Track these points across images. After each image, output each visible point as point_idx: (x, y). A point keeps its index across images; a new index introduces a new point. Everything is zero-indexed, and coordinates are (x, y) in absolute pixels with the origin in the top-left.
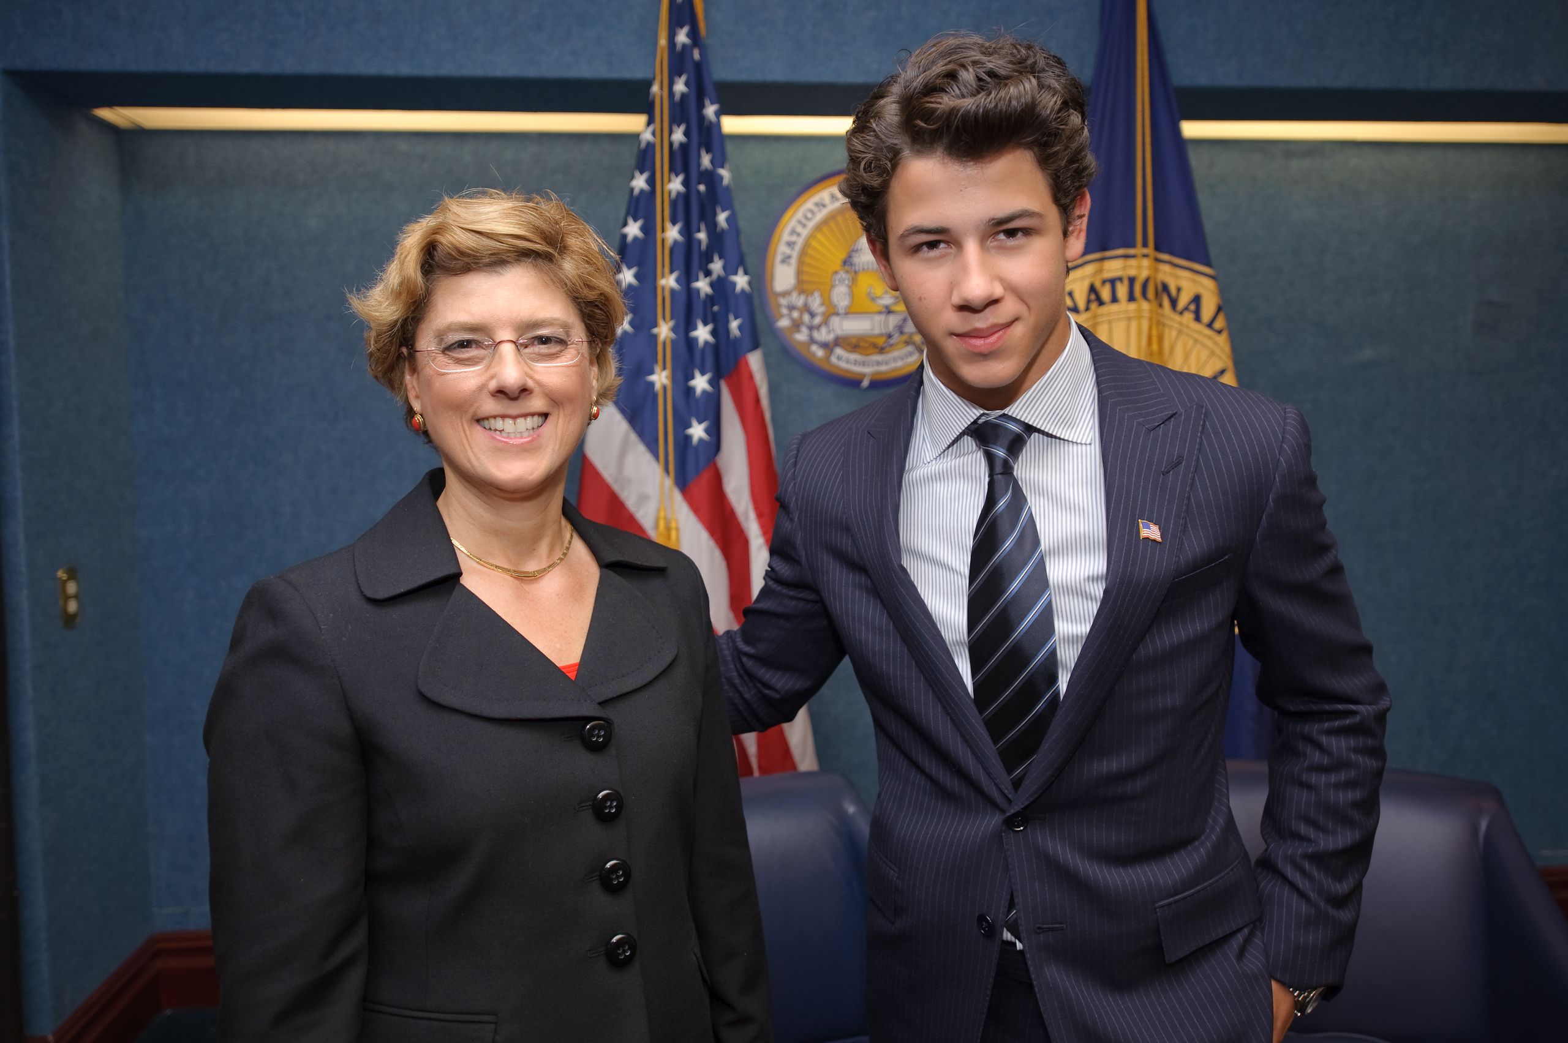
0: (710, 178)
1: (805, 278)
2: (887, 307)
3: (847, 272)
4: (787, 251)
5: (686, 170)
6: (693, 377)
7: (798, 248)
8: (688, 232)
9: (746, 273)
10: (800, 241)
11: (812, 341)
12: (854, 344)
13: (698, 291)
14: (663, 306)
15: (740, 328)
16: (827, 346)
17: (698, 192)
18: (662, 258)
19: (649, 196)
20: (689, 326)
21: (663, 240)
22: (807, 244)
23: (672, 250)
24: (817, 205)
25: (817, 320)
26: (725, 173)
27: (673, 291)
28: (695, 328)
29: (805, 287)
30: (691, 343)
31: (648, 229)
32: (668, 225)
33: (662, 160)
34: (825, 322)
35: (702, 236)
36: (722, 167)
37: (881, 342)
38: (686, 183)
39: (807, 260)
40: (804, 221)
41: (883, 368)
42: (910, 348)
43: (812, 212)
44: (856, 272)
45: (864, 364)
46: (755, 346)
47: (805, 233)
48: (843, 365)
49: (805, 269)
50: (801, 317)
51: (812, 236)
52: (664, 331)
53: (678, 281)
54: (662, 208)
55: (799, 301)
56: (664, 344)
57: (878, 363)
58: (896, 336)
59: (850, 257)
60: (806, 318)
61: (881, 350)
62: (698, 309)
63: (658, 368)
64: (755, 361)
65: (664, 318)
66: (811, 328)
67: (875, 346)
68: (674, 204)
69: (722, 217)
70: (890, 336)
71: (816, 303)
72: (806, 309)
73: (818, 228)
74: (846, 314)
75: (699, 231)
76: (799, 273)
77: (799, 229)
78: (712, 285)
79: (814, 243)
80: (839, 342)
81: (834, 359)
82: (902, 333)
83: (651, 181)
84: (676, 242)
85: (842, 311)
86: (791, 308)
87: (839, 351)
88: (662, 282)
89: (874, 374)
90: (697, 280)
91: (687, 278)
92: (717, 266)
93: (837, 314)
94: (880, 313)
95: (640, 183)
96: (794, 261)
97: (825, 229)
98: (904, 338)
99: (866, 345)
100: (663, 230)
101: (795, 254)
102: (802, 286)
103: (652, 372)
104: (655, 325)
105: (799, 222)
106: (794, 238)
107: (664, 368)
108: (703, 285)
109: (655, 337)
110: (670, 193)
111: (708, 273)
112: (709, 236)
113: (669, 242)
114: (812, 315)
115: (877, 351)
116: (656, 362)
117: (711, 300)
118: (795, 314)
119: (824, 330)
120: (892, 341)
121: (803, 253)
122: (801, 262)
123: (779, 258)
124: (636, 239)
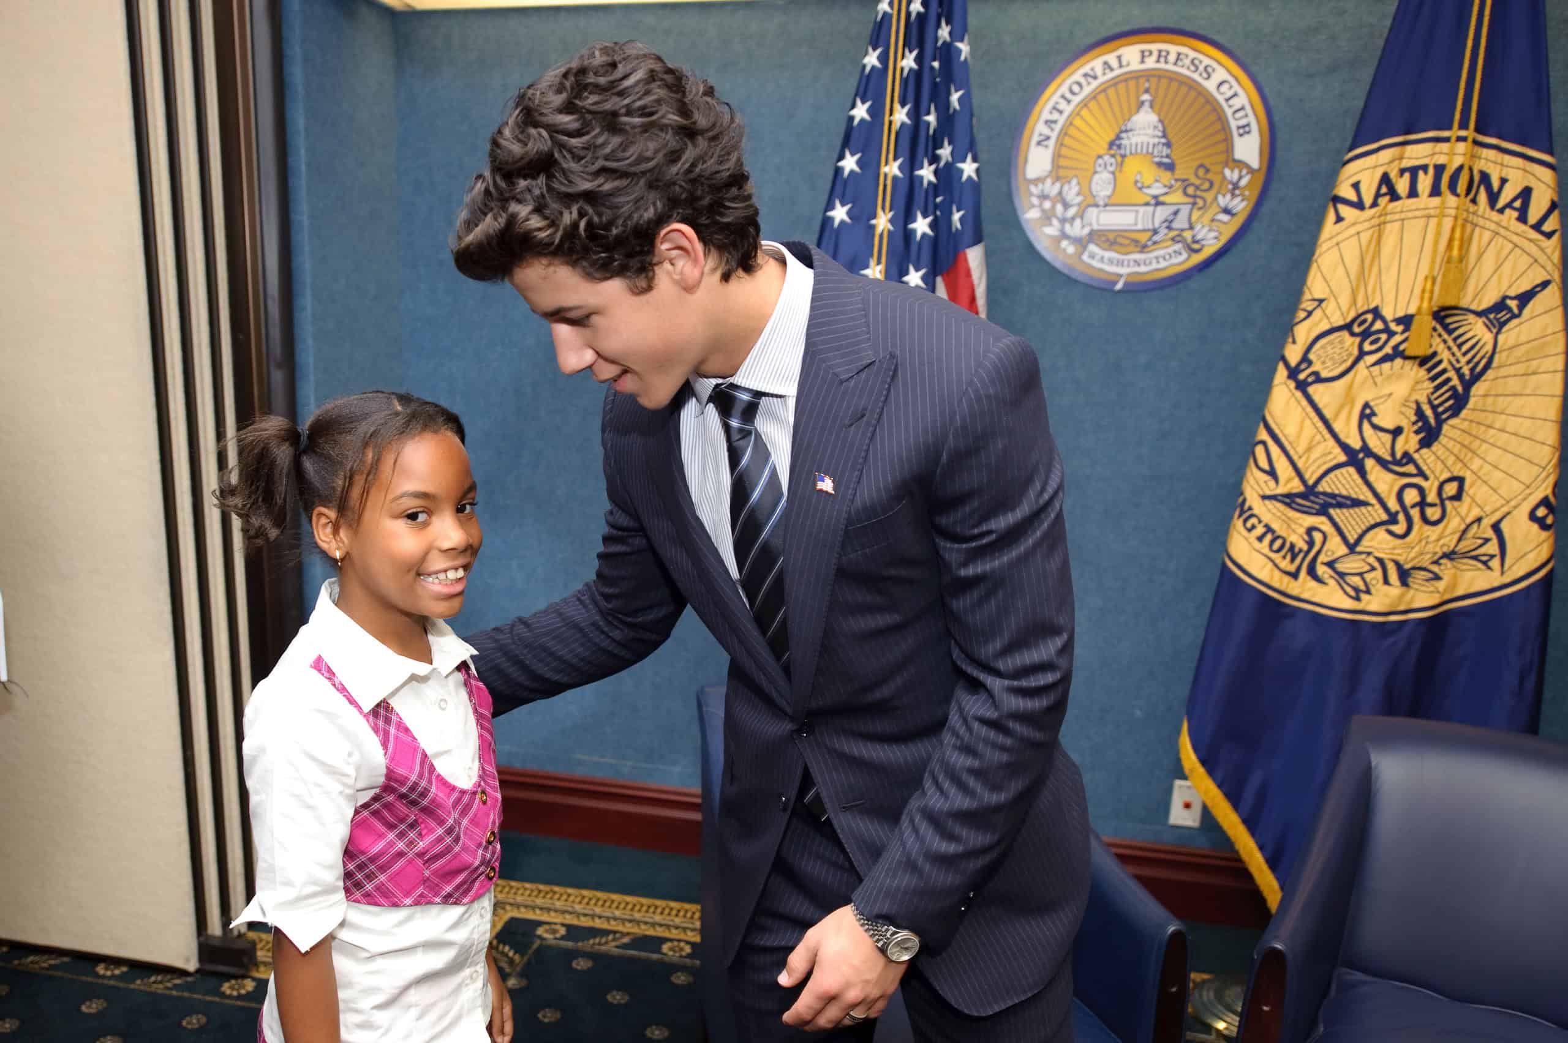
0: (947, 53)
1: (1062, 162)
2: (1155, 197)
3: (1113, 156)
4: (1046, 131)
5: (921, 45)
6: (907, 273)
7: (1058, 127)
8: (916, 114)
9: (975, 160)
10: (1062, 120)
11: (1064, 236)
12: (1111, 240)
13: (921, 178)
14: (884, 195)
15: (961, 220)
16: (1081, 243)
17: (932, 68)
18: (888, 143)
19: (880, 74)
20: (909, 217)
21: (890, 123)
22: (1069, 123)
23: (897, 134)
24: (1086, 75)
25: (1072, 212)
26: (964, 47)
27: (895, 178)
28: (915, 221)
29: (1062, 173)
30: (908, 235)
31: (876, 112)
32: (897, 106)
33: (897, 33)
34: (1081, 215)
35: (931, 118)
36: (962, 40)
37: (1143, 238)
38: (919, 60)
39: (1067, 141)
40: (1068, 95)
41: (1143, 269)
42: (1178, 247)
43: (1079, 84)
44: (1123, 156)
45: (1120, 263)
46: (977, 240)
47: (1068, 109)
48: (1095, 263)
49: (1064, 151)
50: (1053, 207)
51: (1076, 113)
52: (882, 222)
53: (900, 168)
54: (893, 86)
55: (1053, 190)
56: (881, 236)
57: (1137, 263)
58: (1163, 231)
59: (1118, 138)
60: (1059, 208)
61: (1143, 248)
62: (919, 198)
63: (873, 262)
64: (974, 256)
65: (883, 209)
66: (1063, 221)
67: (1136, 242)
68: (905, 82)
69: (955, 97)
70: (1155, 232)
71: (1072, 192)
72: (1061, 197)
73: (1084, 104)
74: (1106, 205)
75: (928, 113)
76: (1057, 156)
77: (1063, 105)
78: (936, 173)
79: (1078, 122)
80: (1095, 236)
81: (1085, 257)
82: (1169, 228)
83: (884, 58)
84: (903, 124)
85: (1101, 203)
86: (1044, 197)
87: (1092, 248)
88: (885, 169)
89: (1129, 275)
90: (922, 167)
91: (911, 165)
92: (945, 152)
93: (1097, 206)
94: (1147, 204)
95: (872, 59)
96: (1051, 143)
97: (1093, 105)
98: (1172, 234)
99: (1127, 242)
100: (891, 114)
101: (1054, 136)
102: (1058, 172)
103: (867, 267)
104: (874, 216)
105: (1063, 97)
106: (1055, 116)
107: (879, 263)
108: (927, 173)
109: (873, 228)
110: (902, 69)
111: (934, 159)
112: (938, 119)
113: (896, 126)
114: (1066, 206)
115: (1139, 249)
116: (872, 255)
117: (935, 189)
118: (1047, 205)
119: (1078, 222)
120: (1156, 238)
121: (1064, 133)
122: (1060, 144)
123: (1036, 138)
124: (862, 120)
